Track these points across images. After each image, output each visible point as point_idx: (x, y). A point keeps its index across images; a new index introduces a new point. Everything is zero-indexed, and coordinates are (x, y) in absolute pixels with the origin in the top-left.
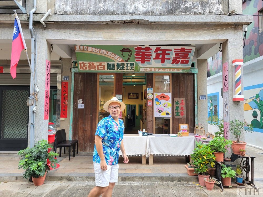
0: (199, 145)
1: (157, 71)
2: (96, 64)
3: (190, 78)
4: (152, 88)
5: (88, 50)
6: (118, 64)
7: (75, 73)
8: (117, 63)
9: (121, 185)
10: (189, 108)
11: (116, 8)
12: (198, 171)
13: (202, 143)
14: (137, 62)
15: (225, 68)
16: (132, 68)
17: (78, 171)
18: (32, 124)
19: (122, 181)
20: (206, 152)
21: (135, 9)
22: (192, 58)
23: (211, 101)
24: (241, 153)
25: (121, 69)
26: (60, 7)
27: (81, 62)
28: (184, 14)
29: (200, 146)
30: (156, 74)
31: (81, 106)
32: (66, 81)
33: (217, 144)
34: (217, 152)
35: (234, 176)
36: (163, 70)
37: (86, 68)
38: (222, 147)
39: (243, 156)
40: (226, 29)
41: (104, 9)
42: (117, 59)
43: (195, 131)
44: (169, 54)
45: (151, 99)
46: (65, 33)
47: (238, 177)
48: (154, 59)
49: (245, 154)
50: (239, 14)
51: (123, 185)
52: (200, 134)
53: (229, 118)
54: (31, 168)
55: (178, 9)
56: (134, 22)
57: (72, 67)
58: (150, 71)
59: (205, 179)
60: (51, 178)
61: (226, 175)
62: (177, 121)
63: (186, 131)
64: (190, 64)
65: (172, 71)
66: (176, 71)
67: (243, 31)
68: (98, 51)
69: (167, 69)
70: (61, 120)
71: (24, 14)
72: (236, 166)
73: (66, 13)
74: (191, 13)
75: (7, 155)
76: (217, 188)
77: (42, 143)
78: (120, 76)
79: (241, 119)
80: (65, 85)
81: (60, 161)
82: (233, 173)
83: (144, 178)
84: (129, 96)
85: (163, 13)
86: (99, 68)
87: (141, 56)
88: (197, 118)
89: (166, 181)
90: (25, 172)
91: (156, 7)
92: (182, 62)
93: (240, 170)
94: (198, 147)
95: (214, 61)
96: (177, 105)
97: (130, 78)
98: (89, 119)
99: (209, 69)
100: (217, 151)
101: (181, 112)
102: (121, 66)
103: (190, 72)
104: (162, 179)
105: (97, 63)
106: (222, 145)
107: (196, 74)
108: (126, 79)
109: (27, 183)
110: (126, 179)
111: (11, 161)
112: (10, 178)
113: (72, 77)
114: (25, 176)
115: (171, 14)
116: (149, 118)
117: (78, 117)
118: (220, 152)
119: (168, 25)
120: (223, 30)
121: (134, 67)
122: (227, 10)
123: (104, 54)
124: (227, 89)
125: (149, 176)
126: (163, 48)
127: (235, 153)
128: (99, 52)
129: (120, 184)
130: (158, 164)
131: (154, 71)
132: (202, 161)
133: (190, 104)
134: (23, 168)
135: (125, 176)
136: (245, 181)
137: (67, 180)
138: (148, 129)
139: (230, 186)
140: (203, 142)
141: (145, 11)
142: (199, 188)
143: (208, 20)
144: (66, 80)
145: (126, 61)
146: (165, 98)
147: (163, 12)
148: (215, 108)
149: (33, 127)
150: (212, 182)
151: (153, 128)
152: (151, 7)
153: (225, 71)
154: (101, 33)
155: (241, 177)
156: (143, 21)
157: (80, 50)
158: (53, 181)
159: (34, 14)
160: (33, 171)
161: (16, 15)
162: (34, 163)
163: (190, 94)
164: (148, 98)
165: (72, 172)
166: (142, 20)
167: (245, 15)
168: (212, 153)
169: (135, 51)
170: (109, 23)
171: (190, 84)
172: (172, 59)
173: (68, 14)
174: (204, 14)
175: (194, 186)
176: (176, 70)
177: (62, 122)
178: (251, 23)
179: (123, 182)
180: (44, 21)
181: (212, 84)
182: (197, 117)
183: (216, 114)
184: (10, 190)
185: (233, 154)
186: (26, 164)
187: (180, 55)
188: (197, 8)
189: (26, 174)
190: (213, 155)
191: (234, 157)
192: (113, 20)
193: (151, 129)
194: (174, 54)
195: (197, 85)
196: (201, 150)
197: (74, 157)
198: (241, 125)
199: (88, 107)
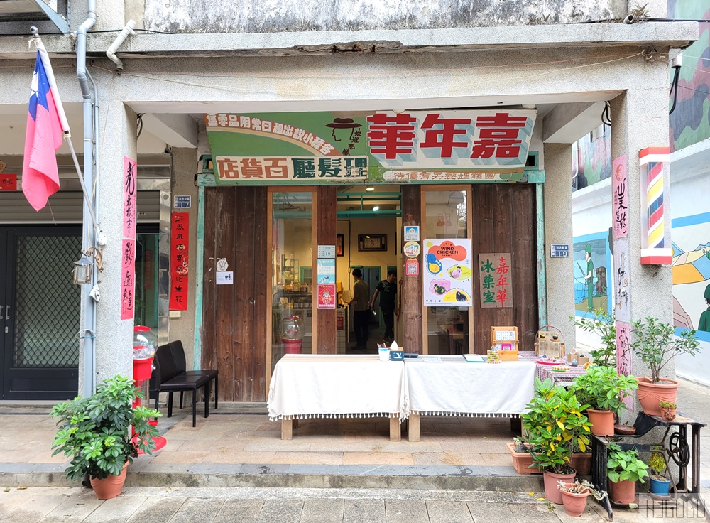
0: (546, 390)
1: (431, 178)
2: (263, 162)
3: (524, 197)
4: (418, 227)
5: (241, 126)
6: (322, 161)
7: (207, 189)
8: (320, 159)
9: (329, 500)
10: (522, 280)
11: (311, 9)
12: (543, 462)
13: (556, 381)
14: (375, 155)
15: (618, 170)
16: (361, 172)
17: (216, 458)
18: (88, 332)
19: (333, 487)
20: (564, 409)
21: (364, 12)
22: (527, 141)
23: (587, 256)
24: (663, 414)
25: (332, 175)
26: (158, 13)
27: (222, 158)
28: (500, 21)
29: (549, 393)
30: (430, 187)
31: (224, 277)
32: (183, 210)
33: (595, 387)
34: (595, 409)
35: (644, 478)
36: (447, 175)
37: (236, 175)
38: (609, 395)
39: (668, 419)
40: (620, 62)
41: (277, 13)
42: (321, 148)
43: (538, 346)
44: (464, 132)
45: (417, 257)
46: (173, 84)
47: (654, 478)
48: (422, 145)
49: (674, 416)
50: (658, 17)
51: (335, 498)
52: (551, 356)
53: (629, 311)
54: (86, 452)
55: (484, 7)
56: (360, 47)
57: (200, 171)
58: (412, 178)
59: (563, 484)
60: (141, 478)
61: (622, 472)
62: (489, 317)
63: (510, 346)
64: (523, 157)
65: (473, 179)
66: (484, 178)
67: (671, 66)
68: (268, 128)
69: (457, 174)
70: (171, 316)
71: (62, 34)
72: (651, 449)
73: (174, 29)
74: (522, 20)
75: (31, 410)
76: (596, 511)
77: (115, 385)
78: (328, 195)
79: (665, 316)
80: (181, 222)
81: (169, 429)
82: (641, 469)
83: (393, 478)
84: (361, 243)
85: (440, 21)
86: (272, 174)
87: (384, 140)
88: (545, 309)
89: (454, 489)
90: (71, 463)
91: (421, 6)
92: (501, 154)
93: (662, 460)
94: (541, 394)
95: (595, 142)
96: (488, 271)
97: (360, 197)
98: (247, 313)
99: (581, 165)
100: (595, 406)
101: (500, 292)
102: (332, 168)
103: (524, 180)
104: (441, 482)
105: (265, 160)
106: (609, 390)
107: (541, 185)
108: (349, 199)
109: (78, 489)
110: (342, 481)
111: (39, 427)
112: (33, 476)
113: (200, 198)
114: (71, 473)
115: (465, 23)
116: (411, 310)
117: (217, 306)
118: (603, 408)
119: (457, 53)
120: (612, 64)
121: (367, 169)
122: (623, 7)
123: (283, 135)
124: (624, 229)
125: (408, 472)
126: (445, 115)
127: (647, 412)
128: (270, 130)
129: (326, 494)
130: (433, 438)
131: (423, 179)
132: (554, 433)
133: (525, 269)
134: (65, 454)
135: (339, 474)
136: (676, 490)
137: (185, 483)
138: (409, 341)
139: (632, 505)
140: (558, 380)
141: (392, 17)
142: (546, 509)
143: (570, 37)
144: (182, 207)
145: (346, 153)
146: (455, 254)
147: (443, 17)
148: (601, 274)
149: (92, 339)
150: (579, 495)
151: (421, 336)
152: (408, 4)
153: (619, 180)
154: (270, 80)
155: (663, 478)
156: (385, 45)
157: (219, 125)
158: (147, 486)
159: (90, 34)
160: (90, 460)
161: (39, 40)
162: (93, 439)
163: (525, 241)
164: (407, 254)
165: (199, 460)
166: (383, 42)
167: (676, 21)
168: (581, 413)
169: (368, 124)
170: (292, 53)
171: (524, 214)
172: (471, 146)
173: (180, 32)
174: (556, 20)
175: (531, 502)
176: (483, 175)
177: (174, 321)
178: (691, 42)
179: (335, 489)
180: (116, 53)
181: (590, 208)
182: (544, 307)
183: (602, 292)
184: (32, 510)
185: (642, 414)
186: (74, 442)
187: (493, 133)
188: (536, 3)
189: (72, 468)
190: (584, 416)
191: (645, 423)
192: (304, 46)
193: (416, 339)
194: (477, 131)
195: (542, 216)
196: (549, 404)
197: (206, 417)
198: (665, 333)
199: (243, 280)
